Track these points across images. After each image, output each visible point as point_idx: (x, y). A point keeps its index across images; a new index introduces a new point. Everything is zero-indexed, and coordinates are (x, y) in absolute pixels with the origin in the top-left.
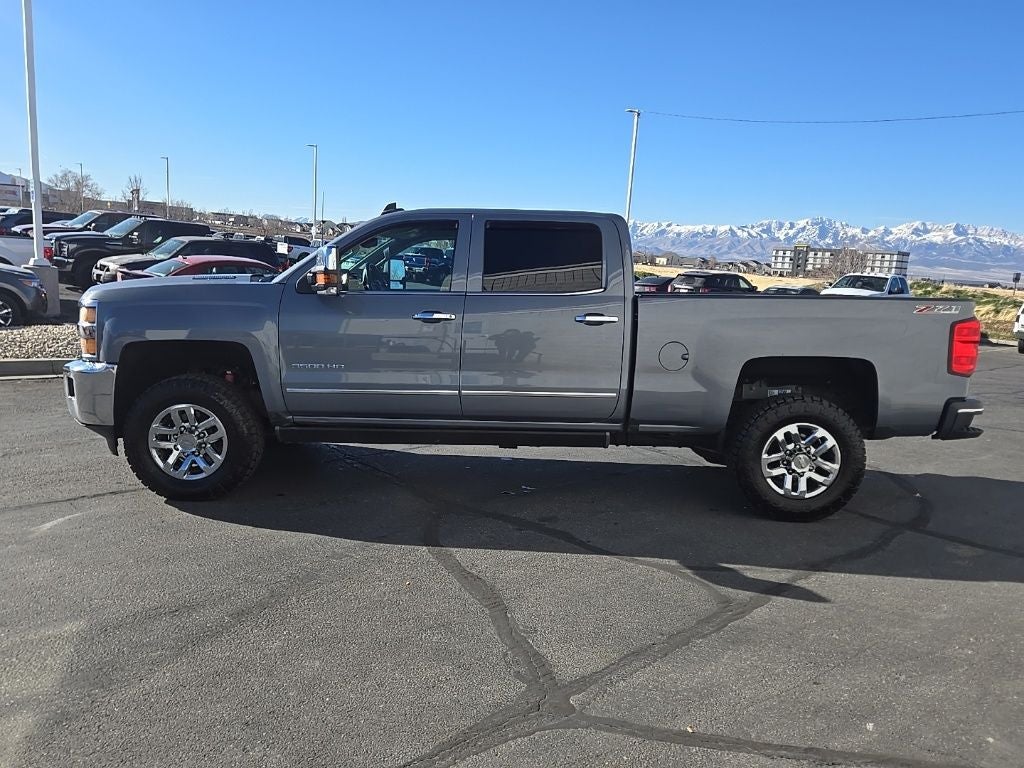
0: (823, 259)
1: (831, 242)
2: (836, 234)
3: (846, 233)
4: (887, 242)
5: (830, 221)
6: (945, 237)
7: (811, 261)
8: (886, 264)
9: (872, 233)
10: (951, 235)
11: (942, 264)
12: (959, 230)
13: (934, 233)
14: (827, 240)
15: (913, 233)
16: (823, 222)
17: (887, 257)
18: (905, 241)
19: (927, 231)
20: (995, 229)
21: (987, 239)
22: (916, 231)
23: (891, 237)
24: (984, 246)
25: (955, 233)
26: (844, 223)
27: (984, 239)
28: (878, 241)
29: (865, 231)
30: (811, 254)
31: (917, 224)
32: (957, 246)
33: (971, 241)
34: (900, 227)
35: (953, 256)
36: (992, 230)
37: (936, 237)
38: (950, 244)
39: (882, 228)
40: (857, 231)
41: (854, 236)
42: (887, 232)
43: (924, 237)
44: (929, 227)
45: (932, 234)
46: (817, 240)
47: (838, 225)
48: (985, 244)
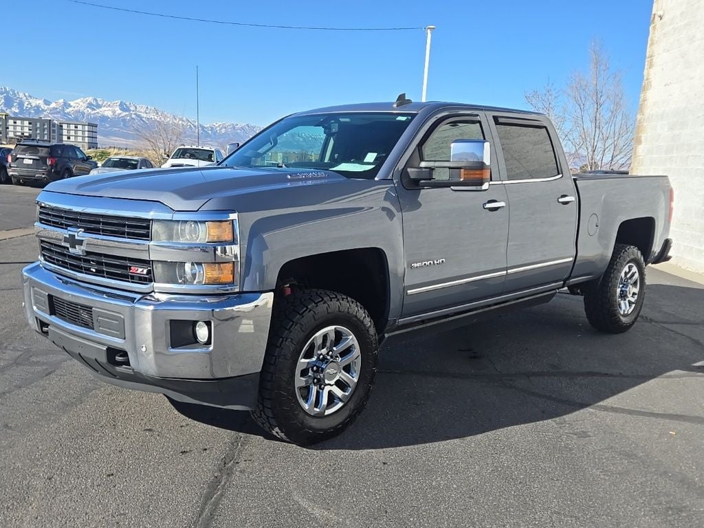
0: (22, 127)
1: (17, 111)
2: (21, 105)
3: (30, 104)
4: (68, 114)
5: (13, 91)
6: (114, 112)
7: (11, 128)
8: (80, 133)
9: (53, 105)
10: (118, 111)
11: (115, 134)
12: (123, 107)
13: (105, 108)
14: (13, 109)
15: (87, 107)
16: (6, 92)
17: (80, 127)
18: (83, 114)
19: (99, 106)
20: (149, 107)
21: (145, 115)
22: (90, 106)
23: (71, 109)
24: (143, 121)
25: (121, 109)
26: (27, 94)
27: (142, 115)
28: (59, 112)
29: (47, 103)
30: (11, 122)
31: (90, 99)
32: (124, 120)
33: (133, 116)
34: (76, 101)
35: (122, 128)
36: (147, 108)
37: (107, 112)
38: (118, 118)
39: (62, 101)
40: (40, 102)
41: (38, 107)
42: (66, 105)
43: (98, 111)
44: (100, 103)
45: (103, 109)
46: (4, 109)
47: (21, 95)
48: (144, 119)
